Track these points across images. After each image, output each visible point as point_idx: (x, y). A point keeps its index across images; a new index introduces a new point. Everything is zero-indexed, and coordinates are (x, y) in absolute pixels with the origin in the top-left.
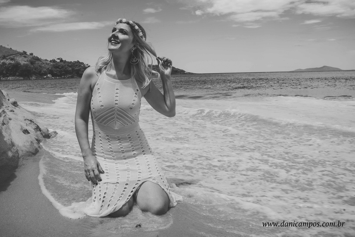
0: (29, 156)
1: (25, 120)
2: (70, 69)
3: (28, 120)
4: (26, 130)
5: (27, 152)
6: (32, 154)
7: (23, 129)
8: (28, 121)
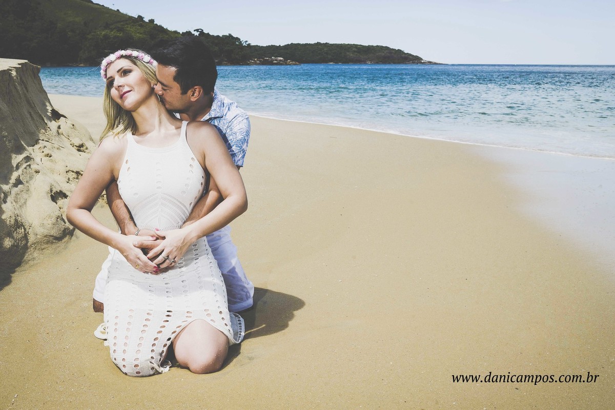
0: (48, 242)
1: (67, 172)
2: (216, 48)
3: (73, 172)
4: (61, 191)
5: (46, 236)
6: (55, 239)
7: (54, 190)
8: (73, 174)
